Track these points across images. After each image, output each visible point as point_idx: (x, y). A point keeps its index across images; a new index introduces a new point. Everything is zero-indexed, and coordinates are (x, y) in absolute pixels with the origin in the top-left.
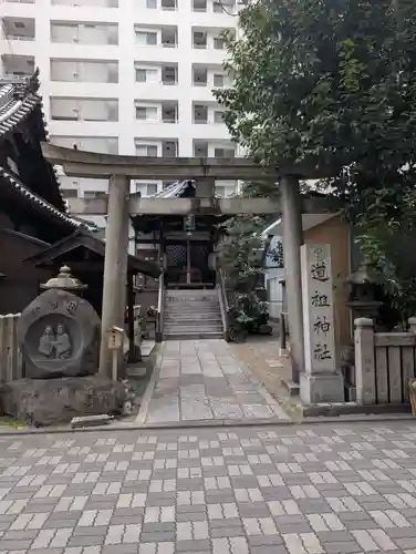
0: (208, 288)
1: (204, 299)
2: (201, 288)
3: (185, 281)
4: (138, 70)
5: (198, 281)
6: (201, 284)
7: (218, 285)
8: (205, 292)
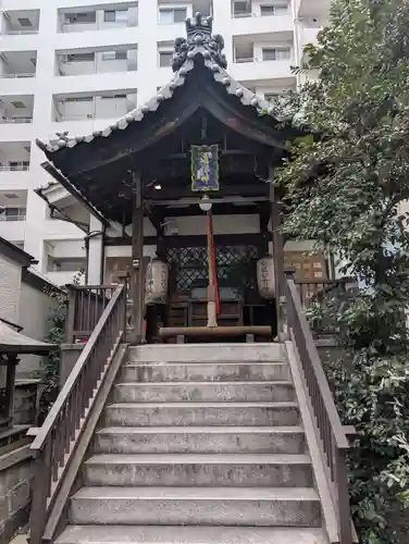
0: (259, 338)
1: (244, 373)
2: (240, 338)
3: (204, 321)
4: (162, 54)
5: (234, 321)
6: (239, 329)
7: (284, 329)
8: (250, 351)
